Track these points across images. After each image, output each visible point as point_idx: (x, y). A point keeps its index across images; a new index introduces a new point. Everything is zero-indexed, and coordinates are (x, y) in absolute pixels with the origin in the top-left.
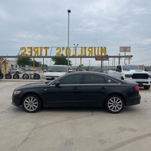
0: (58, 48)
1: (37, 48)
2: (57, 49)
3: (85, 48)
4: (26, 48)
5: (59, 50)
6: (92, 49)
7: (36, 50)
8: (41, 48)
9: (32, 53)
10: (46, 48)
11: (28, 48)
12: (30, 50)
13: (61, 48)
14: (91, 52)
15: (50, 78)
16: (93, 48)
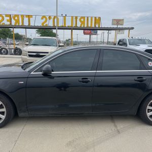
0: (44, 17)
1: (18, 16)
2: (42, 19)
3: (76, 18)
4: (4, 16)
5: (44, 19)
6: (84, 20)
7: (16, 18)
8: (23, 16)
9: (11, 22)
10: (29, 17)
11: (7, 16)
12: (8, 18)
13: (48, 17)
14: (83, 23)
15: (35, 54)
16: (86, 18)
